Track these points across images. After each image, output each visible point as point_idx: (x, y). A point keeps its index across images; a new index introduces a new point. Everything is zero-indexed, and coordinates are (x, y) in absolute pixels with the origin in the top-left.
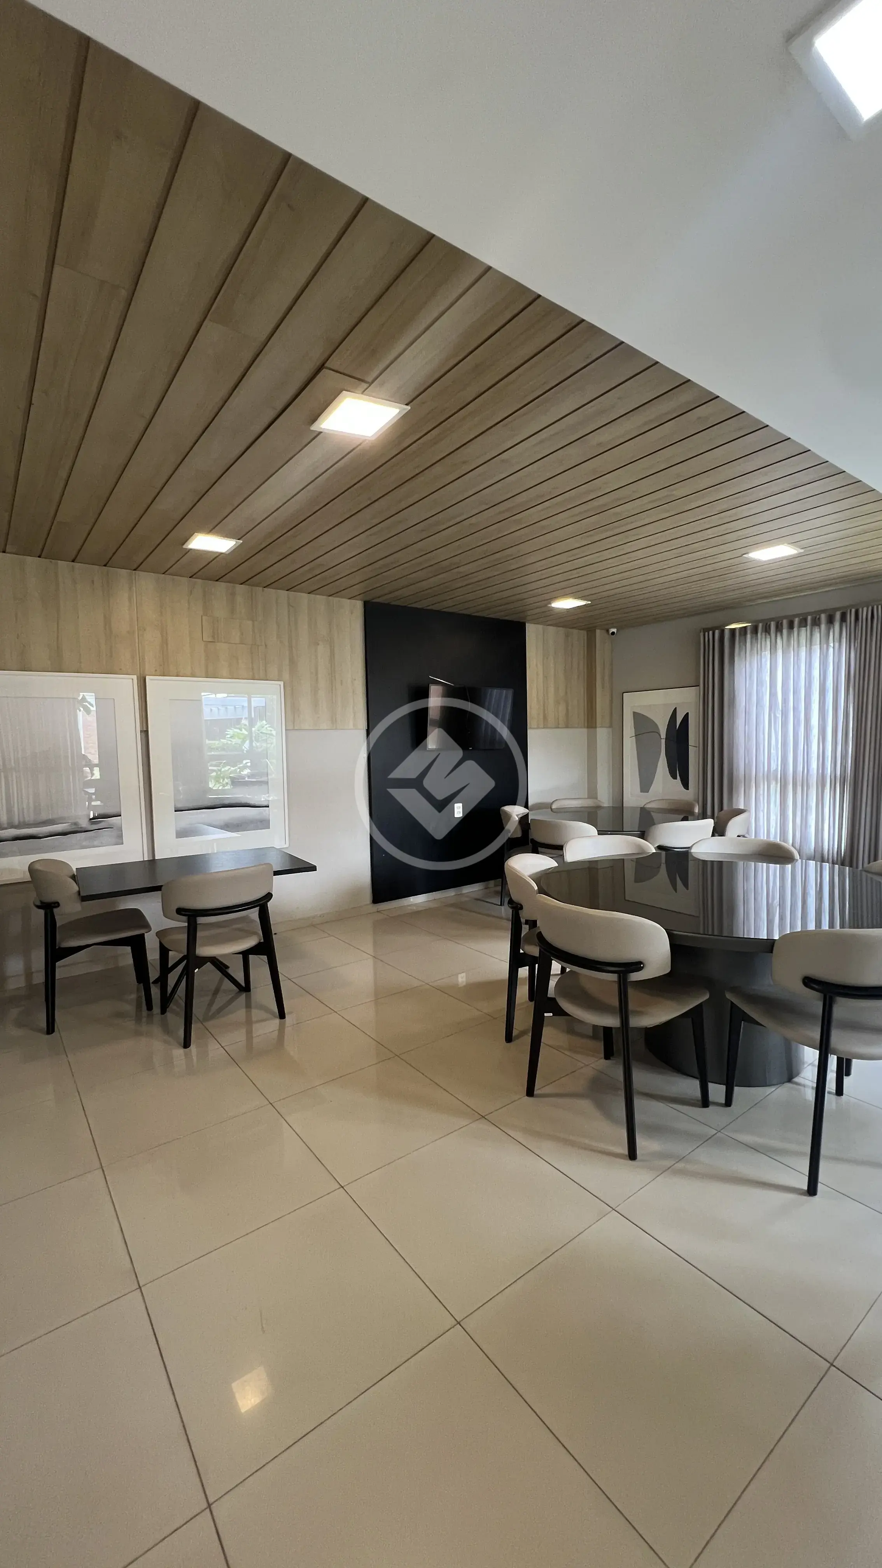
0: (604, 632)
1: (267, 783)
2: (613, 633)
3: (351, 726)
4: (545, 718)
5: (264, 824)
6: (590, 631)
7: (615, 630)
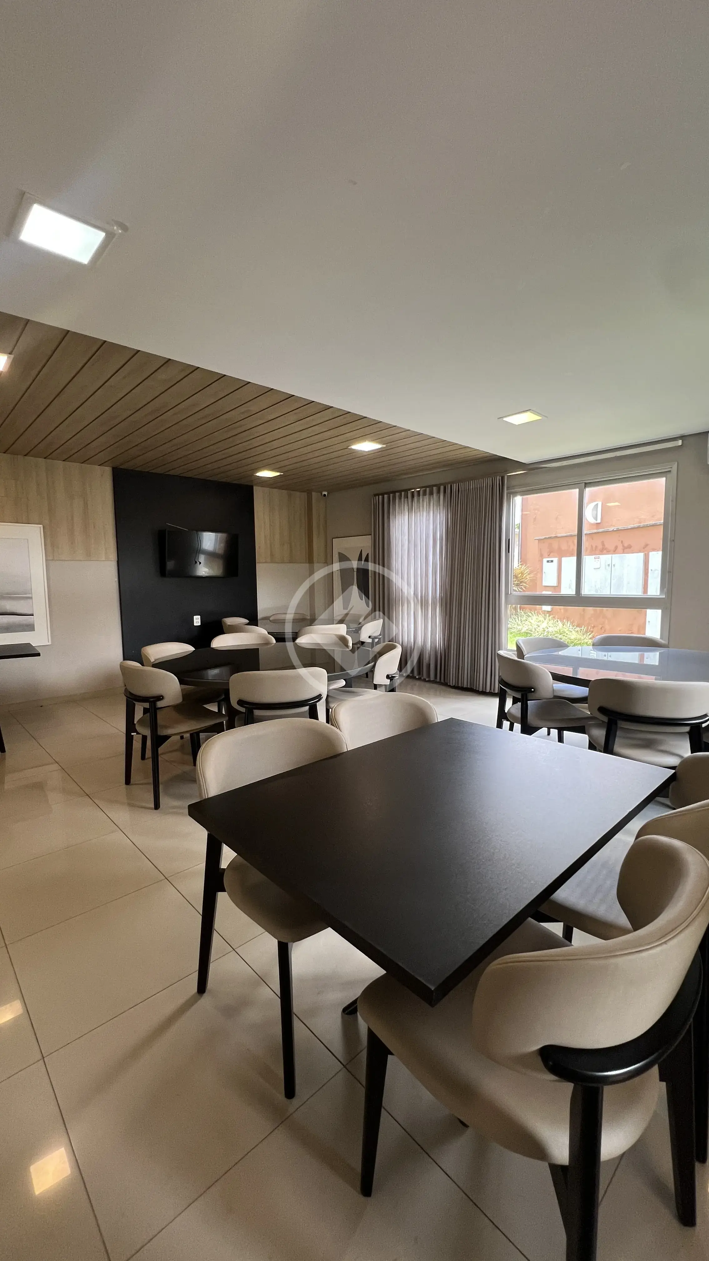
0: (319, 494)
1: (31, 598)
2: (325, 495)
3: (104, 559)
4: (272, 555)
5: (30, 627)
6: (309, 493)
7: (326, 493)
